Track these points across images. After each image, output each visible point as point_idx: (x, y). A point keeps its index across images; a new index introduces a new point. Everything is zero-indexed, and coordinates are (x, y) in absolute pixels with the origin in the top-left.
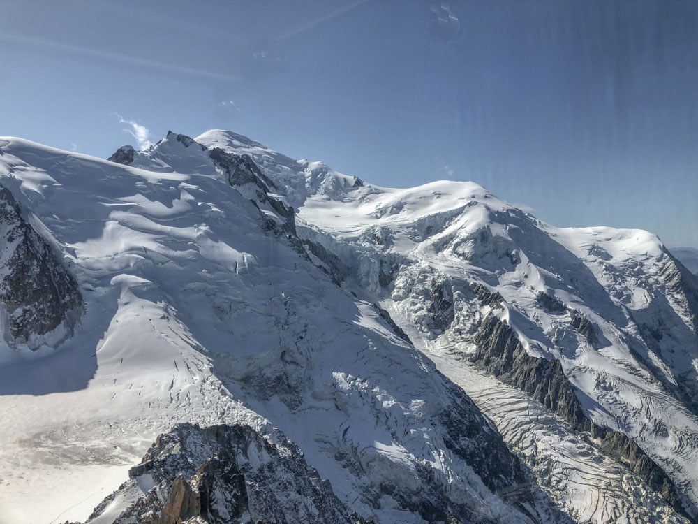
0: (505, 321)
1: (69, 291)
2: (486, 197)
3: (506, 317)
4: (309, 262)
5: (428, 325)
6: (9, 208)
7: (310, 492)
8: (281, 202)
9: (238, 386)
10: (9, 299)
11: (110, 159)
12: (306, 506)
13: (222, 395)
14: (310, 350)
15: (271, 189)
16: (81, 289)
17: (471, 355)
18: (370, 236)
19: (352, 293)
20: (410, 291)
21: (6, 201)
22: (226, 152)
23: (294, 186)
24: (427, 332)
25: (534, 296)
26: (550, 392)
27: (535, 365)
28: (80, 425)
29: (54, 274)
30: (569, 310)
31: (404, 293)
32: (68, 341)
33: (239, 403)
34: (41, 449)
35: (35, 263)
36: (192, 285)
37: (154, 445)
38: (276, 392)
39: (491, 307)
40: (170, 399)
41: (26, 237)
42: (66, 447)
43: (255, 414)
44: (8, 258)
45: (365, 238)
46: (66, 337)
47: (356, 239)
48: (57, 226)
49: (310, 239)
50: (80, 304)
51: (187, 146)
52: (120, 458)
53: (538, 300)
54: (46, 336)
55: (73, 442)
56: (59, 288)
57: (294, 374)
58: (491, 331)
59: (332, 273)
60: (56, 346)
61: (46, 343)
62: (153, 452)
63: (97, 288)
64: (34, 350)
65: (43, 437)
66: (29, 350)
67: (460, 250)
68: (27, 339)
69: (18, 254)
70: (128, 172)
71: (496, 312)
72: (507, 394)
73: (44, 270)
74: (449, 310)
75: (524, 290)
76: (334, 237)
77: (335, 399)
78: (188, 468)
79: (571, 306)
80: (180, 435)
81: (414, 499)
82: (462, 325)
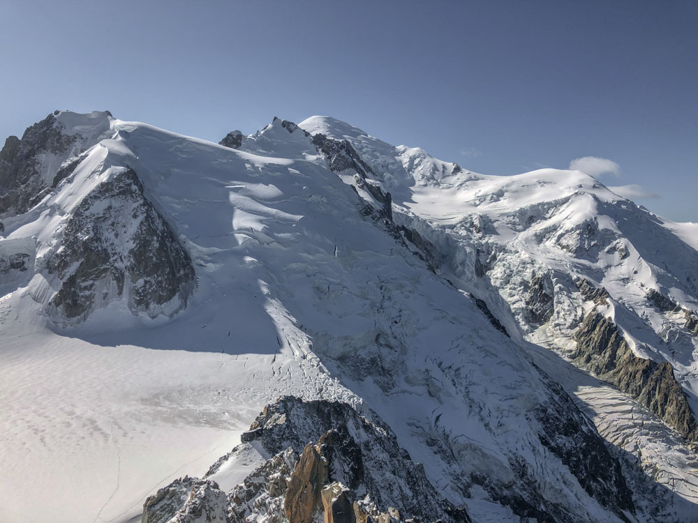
0: (610, 318)
1: (184, 266)
2: (594, 187)
3: (610, 314)
4: (405, 248)
5: (526, 318)
6: (134, 187)
7: (404, 474)
8: (379, 188)
9: (334, 364)
10: (133, 270)
11: (220, 143)
12: (400, 487)
13: (320, 371)
14: (404, 335)
15: (369, 174)
16: (194, 264)
17: (571, 351)
18: (468, 224)
19: (448, 281)
20: (507, 282)
21: (132, 181)
22: (327, 138)
23: (392, 173)
24: (525, 325)
25: (644, 294)
26: (657, 397)
27: (641, 367)
28: (193, 389)
29: (171, 250)
30: (684, 310)
31: (501, 284)
32: (182, 312)
33: (336, 381)
34: (160, 408)
35: (155, 238)
36: (294, 265)
37: (261, 414)
38: (370, 374)
39: (595, 303)
40: (272, 372)
41: (148, 214)
42: (181, 408)
43: (351, 394)
44: (132, 233)
45: (462, 226)
46: (181, 307)
47: (452, 227)
48: (174, 205)
49: (405, 226)
50: (193, 279)
51: (291, 132)
52: (229, 423)
53: (648, 298)
54: (163, 305)
55: (188, 405)
56: (175, 262)
57: (388, 358)
58: (594, 329)
59: (427, 260)
60: (171, 316)
61: (162, 313)
62: (260, 421)
63: (208, 264)
64: (153, 318)
65: (161, 398)
66: (148, 318)
67: (564, 242)
68: (147, 307)
69: (141, 229)
70: (238, 156)
71: (601, 308)
72: (609, 395)
73: (162, 244)
74: (549, 303)
75: (633, 287)
76: (430, 224)
77: (428, 385)
78: (293, 438)
79: (687, 307)
80: (285, 406)
81: (506, 492)
82: (562, 320)
